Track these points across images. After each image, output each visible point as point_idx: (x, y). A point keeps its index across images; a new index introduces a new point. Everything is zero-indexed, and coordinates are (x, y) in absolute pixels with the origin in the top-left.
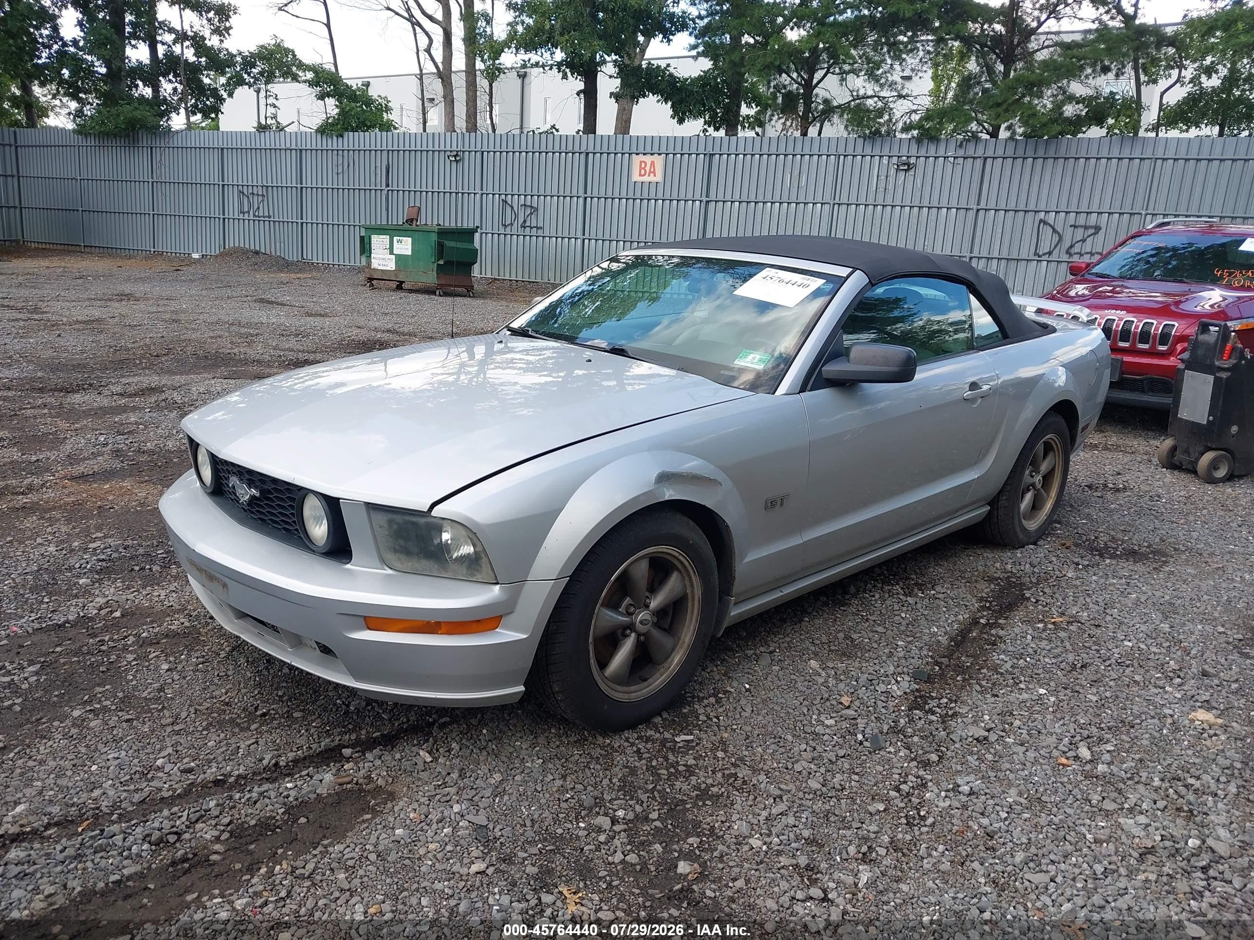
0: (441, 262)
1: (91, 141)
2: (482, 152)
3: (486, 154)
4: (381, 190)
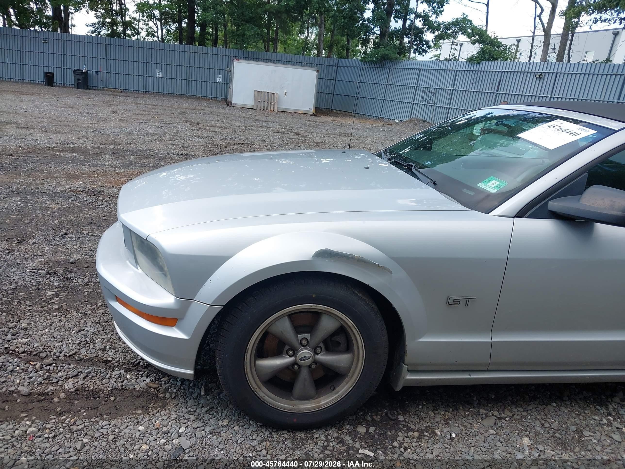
2: (557, 74)
3: (558, 75)
4: (493, 93)
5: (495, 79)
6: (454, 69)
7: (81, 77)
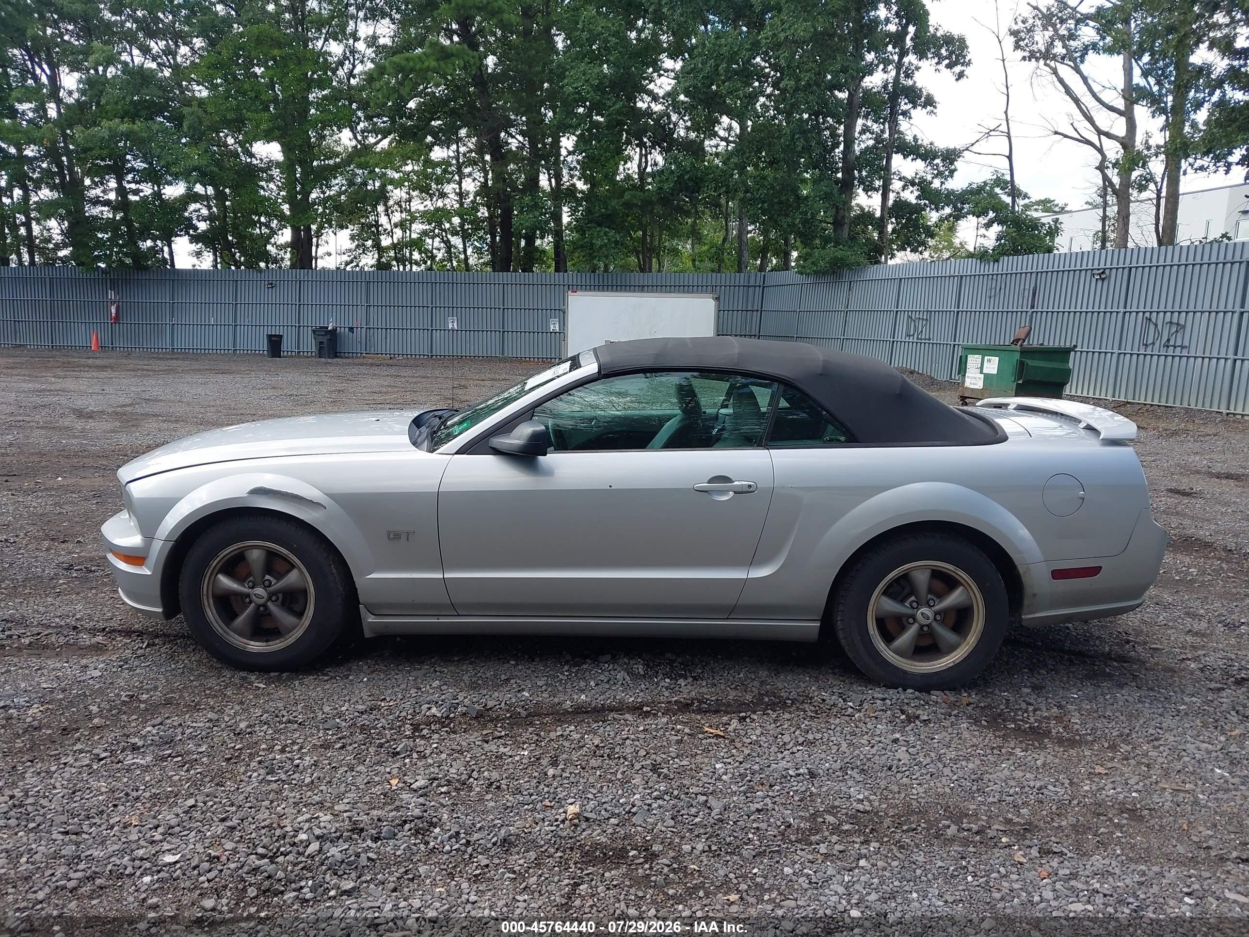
0: (1020, 382)
1: (811, 280)
2: (1130, 268)
3: (1133, 270)
4: (1027, 312)
5: (1027, 287)
6: (957, 274)
7: (325, 339)
